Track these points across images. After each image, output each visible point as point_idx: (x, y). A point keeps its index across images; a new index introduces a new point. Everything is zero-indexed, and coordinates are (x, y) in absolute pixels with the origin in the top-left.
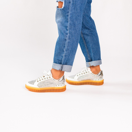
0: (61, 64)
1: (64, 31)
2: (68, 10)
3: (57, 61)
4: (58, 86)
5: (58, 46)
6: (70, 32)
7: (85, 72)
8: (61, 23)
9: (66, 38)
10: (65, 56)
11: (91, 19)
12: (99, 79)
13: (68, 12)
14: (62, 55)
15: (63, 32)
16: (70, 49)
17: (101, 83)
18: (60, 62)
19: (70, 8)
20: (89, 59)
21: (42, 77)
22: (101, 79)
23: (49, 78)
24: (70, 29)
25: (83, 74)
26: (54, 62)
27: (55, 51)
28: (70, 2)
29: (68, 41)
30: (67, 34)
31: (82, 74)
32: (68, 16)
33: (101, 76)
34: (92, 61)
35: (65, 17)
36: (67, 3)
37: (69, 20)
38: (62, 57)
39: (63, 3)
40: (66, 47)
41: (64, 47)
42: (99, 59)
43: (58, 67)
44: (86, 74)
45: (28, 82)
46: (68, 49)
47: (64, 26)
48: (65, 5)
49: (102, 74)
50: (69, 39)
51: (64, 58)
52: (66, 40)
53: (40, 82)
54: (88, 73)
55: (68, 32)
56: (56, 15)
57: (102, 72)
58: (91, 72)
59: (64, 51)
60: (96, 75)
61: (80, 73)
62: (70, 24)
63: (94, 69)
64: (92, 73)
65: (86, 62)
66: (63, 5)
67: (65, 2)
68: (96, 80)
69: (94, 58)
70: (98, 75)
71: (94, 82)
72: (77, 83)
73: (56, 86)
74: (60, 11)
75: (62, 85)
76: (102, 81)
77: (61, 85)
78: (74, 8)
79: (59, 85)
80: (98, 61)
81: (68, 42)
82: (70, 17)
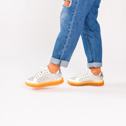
0: (59, 59)
1: (67, 29)
2: (74, 9)
3: (56, 56)
4: (56, 80)
5: (58, 42)
6: (72, 30)
7: (86, 74)
8: (65, 20)
9: (67, 36)
10: (65, 52)
11: (96, 22)
12: (100, 80)
13: (74, 12)
14: (62, 51)
15: (65, 29)
16: (70, 46)
17: (102, 84)
18: (59, 57)
19: (76, 8)
20: (91, 60)
21: (40, 73)
22: (101, 80)
23: (46, 73)
24: (73, 27)
25: (85, 76)
26: (53, 57)
27: (55, 47)
28: (77, 3)
29: (69, 38)
30: (69, 32)
31: (83, 76)
32: (73, 15)
33: (101, 77)
34: (93, 62)
35: (71, 16)
36: (74, 3)
37: (73, 19)
38: (62, 52)
39: (70, 2)
40: (67, 44)
41: (65, 43)
42: (100, 61)
43: (56, 61)
44: (87, 75)
45: (28, 79)
46: (68, 46)
47: (67, 24)
48: (71, 4)
49: (102, 75)
50: (70, 36)
51: (63, 53)
52: (67, 37)
53: (38, 77)
54: (89, 74)
55: (70, 30)
56: (61, 12)
57: (102, 73)
58: (91, 74)
59: (64, 47)
60: (97, 76)
61: (82, 75)
62: (74, 23)
63: (95, 71)
64: (93, 75)
65: (88, 63)
66: (70, 4)
67: (72, 1)
68: (97, 81)
69: (95, 60)
70: (99, 76)
71: (94, 83)
72: (79, 84)
73: (54, 80)
74: (66, 9)
75: (60, 78)
76: (103, 82)
77: (58, 78)
78: (80, 9)
79: (57, 78)
80: (98, 63)
81: (69, 40)
82: (75, 17)
